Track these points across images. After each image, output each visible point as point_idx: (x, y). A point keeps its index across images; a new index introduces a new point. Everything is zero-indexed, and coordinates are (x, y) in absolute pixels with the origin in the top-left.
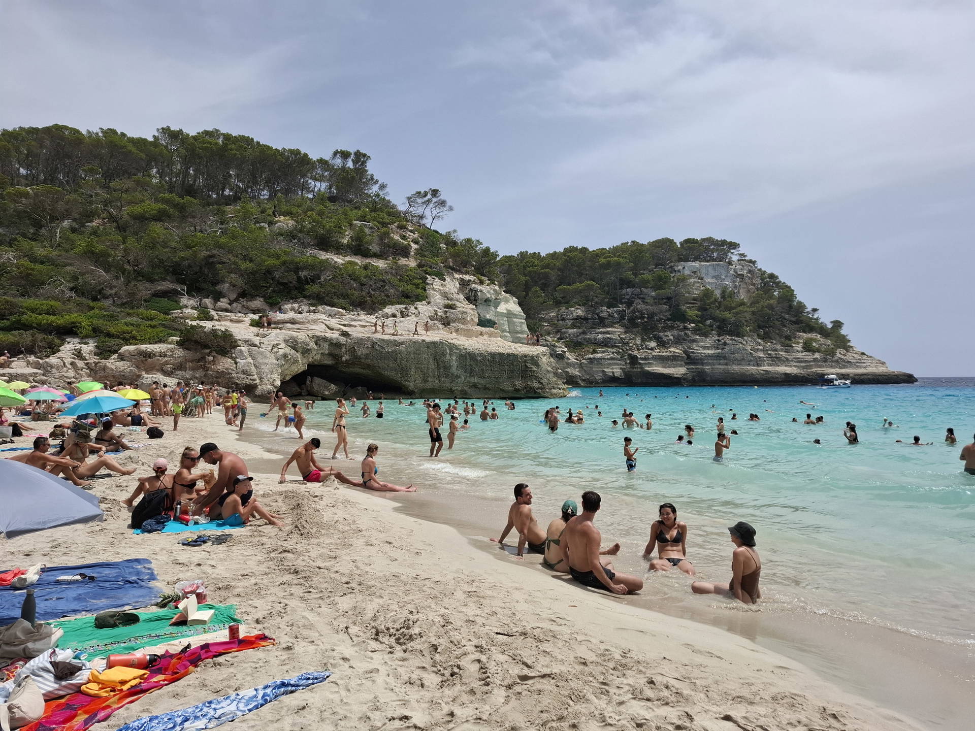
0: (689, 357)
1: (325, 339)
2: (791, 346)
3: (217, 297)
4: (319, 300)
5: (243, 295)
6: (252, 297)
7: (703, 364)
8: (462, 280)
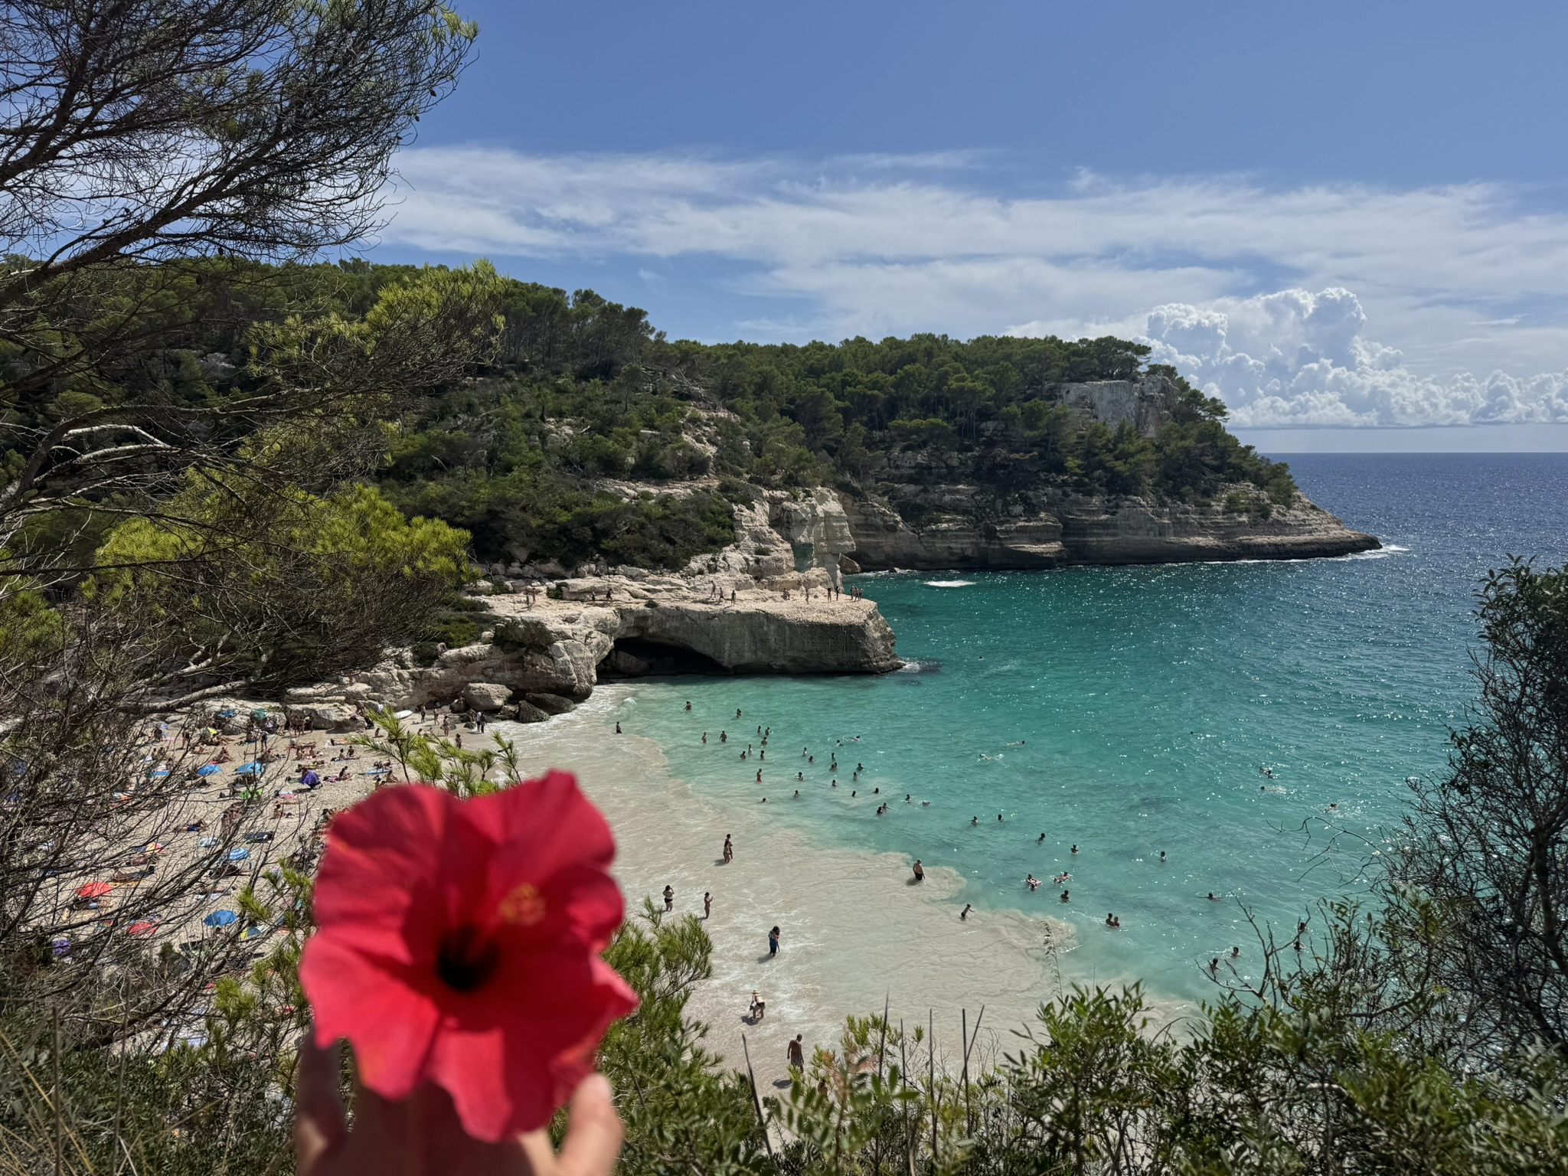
0: (1066, 525)
1: (631, 611)
2: (1209, 506)
3: (509, 560)
4: (616, 559)
5: (533, 556)
6: (545, 559)
7: (1084, 535)
8: (772, 497)
